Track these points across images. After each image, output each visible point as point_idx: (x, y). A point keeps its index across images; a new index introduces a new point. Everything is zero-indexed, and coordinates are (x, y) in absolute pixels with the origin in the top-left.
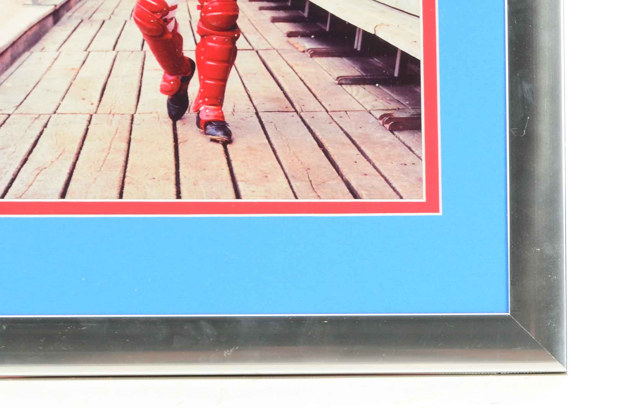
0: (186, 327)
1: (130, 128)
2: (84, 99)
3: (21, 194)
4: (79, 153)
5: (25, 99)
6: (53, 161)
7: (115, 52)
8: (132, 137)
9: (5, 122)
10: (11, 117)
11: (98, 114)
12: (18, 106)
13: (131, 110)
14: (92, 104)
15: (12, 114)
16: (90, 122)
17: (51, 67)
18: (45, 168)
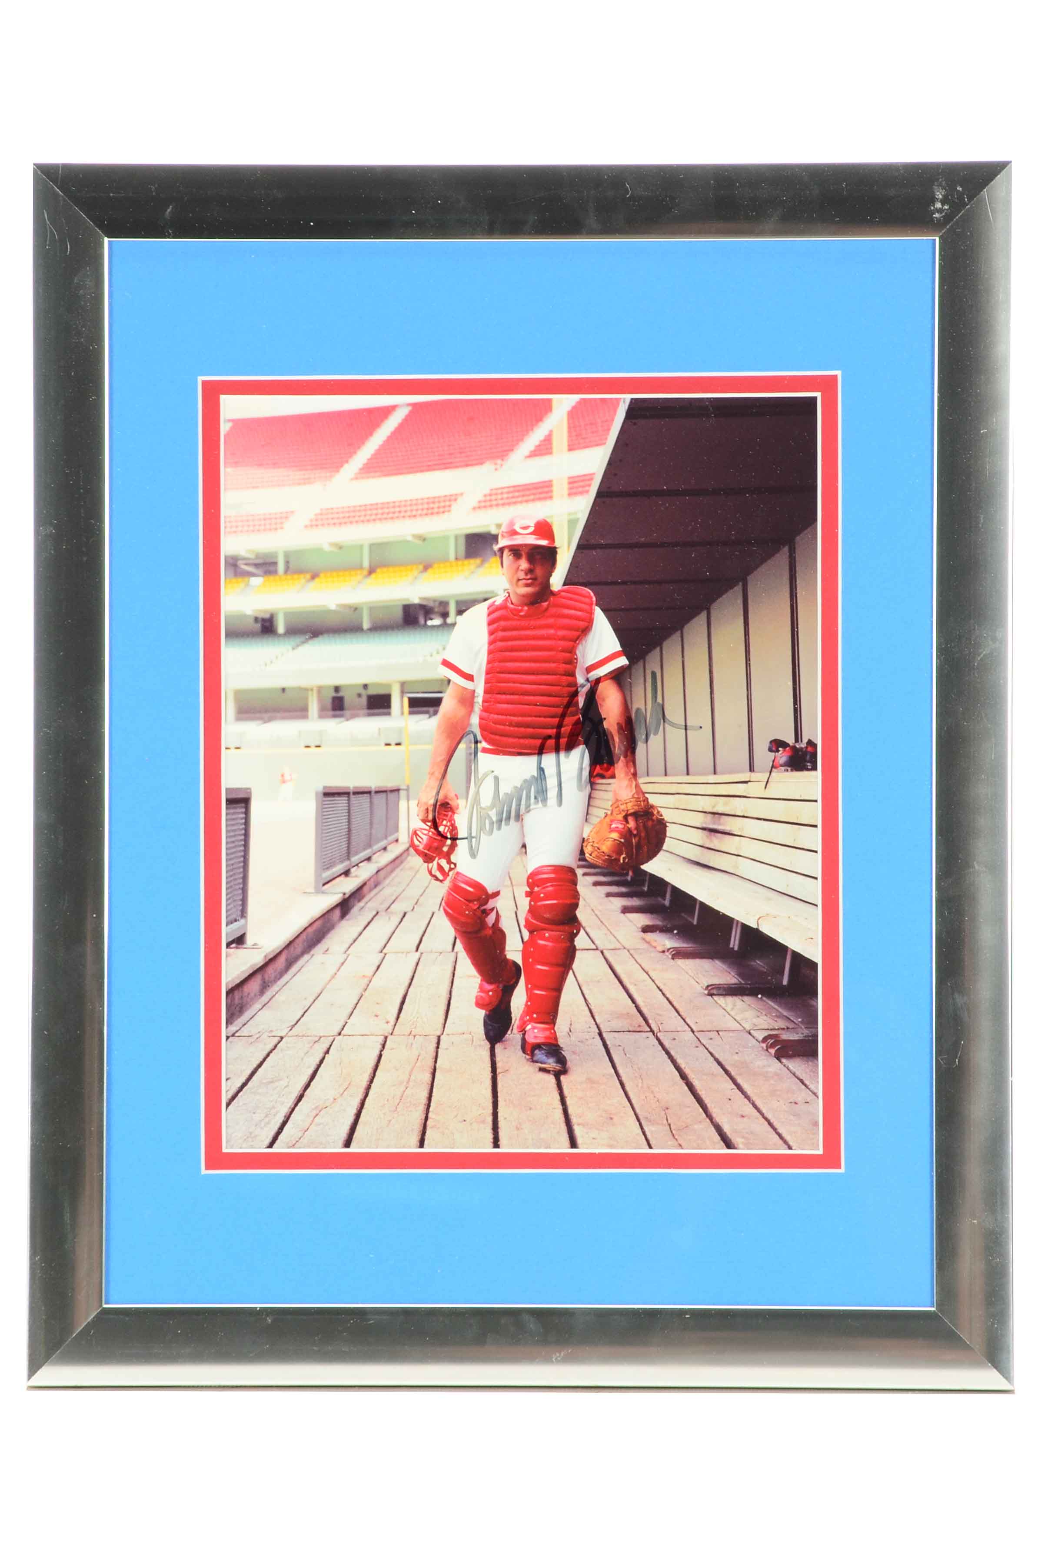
0: (503, 1321)
1: (435, 1054)
2: (377, 1016)
3: (294, 1142)
4: (368, 1088)
5: (303, 1016)
6: (336, 1097)
7: (418, 954)
8: (438, 1065)
9: (276, 1046)
10: (283, 1040)
11: (395, 1035)
12: (293, 1026)
13: (437, 1030)
14: (387, 1022)
15: (285, 1036)
16: (384, 1046)
17: (336, 974)
18: (326, 1107)
